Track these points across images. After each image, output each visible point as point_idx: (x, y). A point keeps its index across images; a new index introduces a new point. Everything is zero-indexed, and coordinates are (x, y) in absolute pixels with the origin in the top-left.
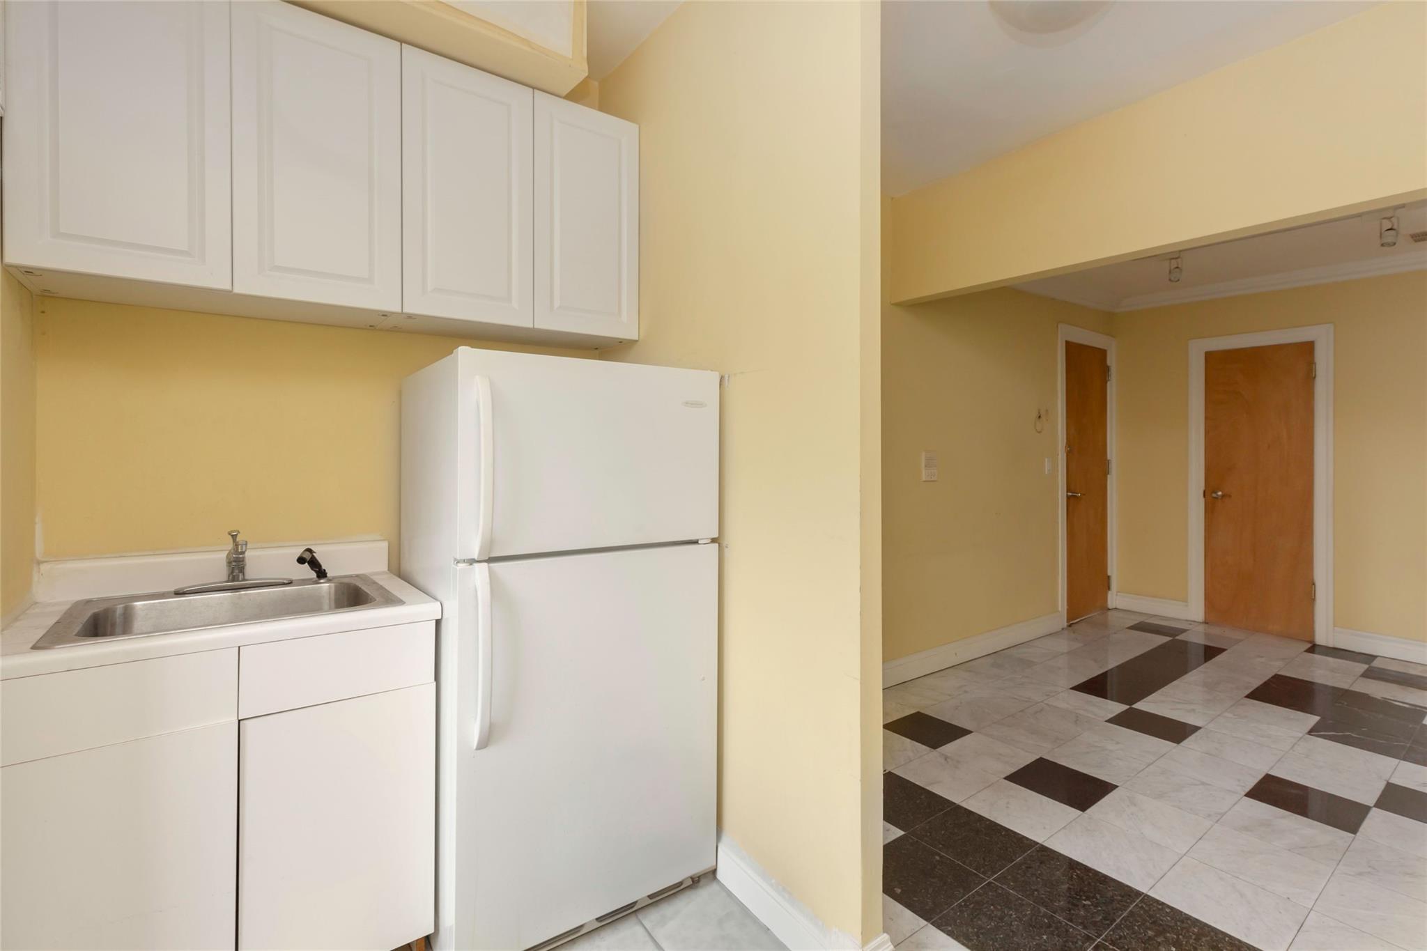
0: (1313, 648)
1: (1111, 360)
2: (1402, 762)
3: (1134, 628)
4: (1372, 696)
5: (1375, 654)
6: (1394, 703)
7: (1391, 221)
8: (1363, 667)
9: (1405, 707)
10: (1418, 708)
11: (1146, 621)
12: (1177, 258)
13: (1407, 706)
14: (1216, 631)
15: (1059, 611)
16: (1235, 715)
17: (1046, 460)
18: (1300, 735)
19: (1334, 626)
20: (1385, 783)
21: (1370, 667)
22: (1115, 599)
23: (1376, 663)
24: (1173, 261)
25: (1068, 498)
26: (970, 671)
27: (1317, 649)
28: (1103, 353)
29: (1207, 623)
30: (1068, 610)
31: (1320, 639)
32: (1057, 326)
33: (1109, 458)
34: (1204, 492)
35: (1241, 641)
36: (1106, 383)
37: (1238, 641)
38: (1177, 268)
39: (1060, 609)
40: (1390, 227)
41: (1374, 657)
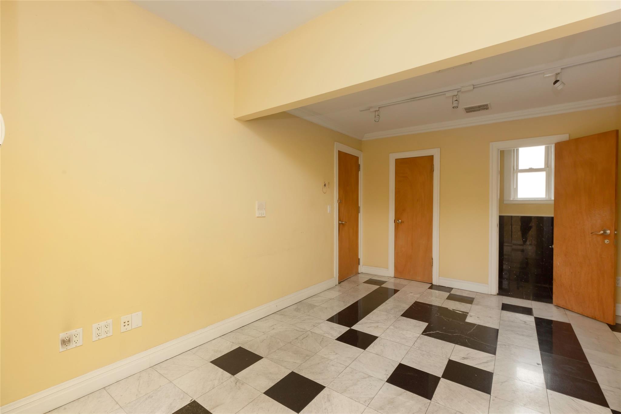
0: (432, 287)
1: (361, 162)
2: (456, 345)
3: (367, 282)
4: (449, 309)
5: (452, 287)
6: (456, 311)
7: (456, 97)
8: (447, 294)
9: (460, 313)
10: (465, 313)
11: (373, 278)
12: (378, 111)
13: (461, 313)
14: (398, 281)
15: (334, 277)
16: (394, 327)
17: (328, 206)
18: (419, 335)
19: (439, 276)
20: (448, 360)
21: (450, 294)
22: (362, 269)
23: (452, 292)
24: (376, 112)
25: (339, 224)
26: (282, 315)
27: (433, 287)
28: (357, 158)
29: (395, 277)
30: (339, 276)
31: (434, 283)
32: (334, 143)
33: (359, 206)
34: (395, 220)
35: (406, 285)
36: (358, 172)
37: (404, 286)
38: (378, 115)
39: (335, 276)
40: (456, 100)
41: (451, 289)
